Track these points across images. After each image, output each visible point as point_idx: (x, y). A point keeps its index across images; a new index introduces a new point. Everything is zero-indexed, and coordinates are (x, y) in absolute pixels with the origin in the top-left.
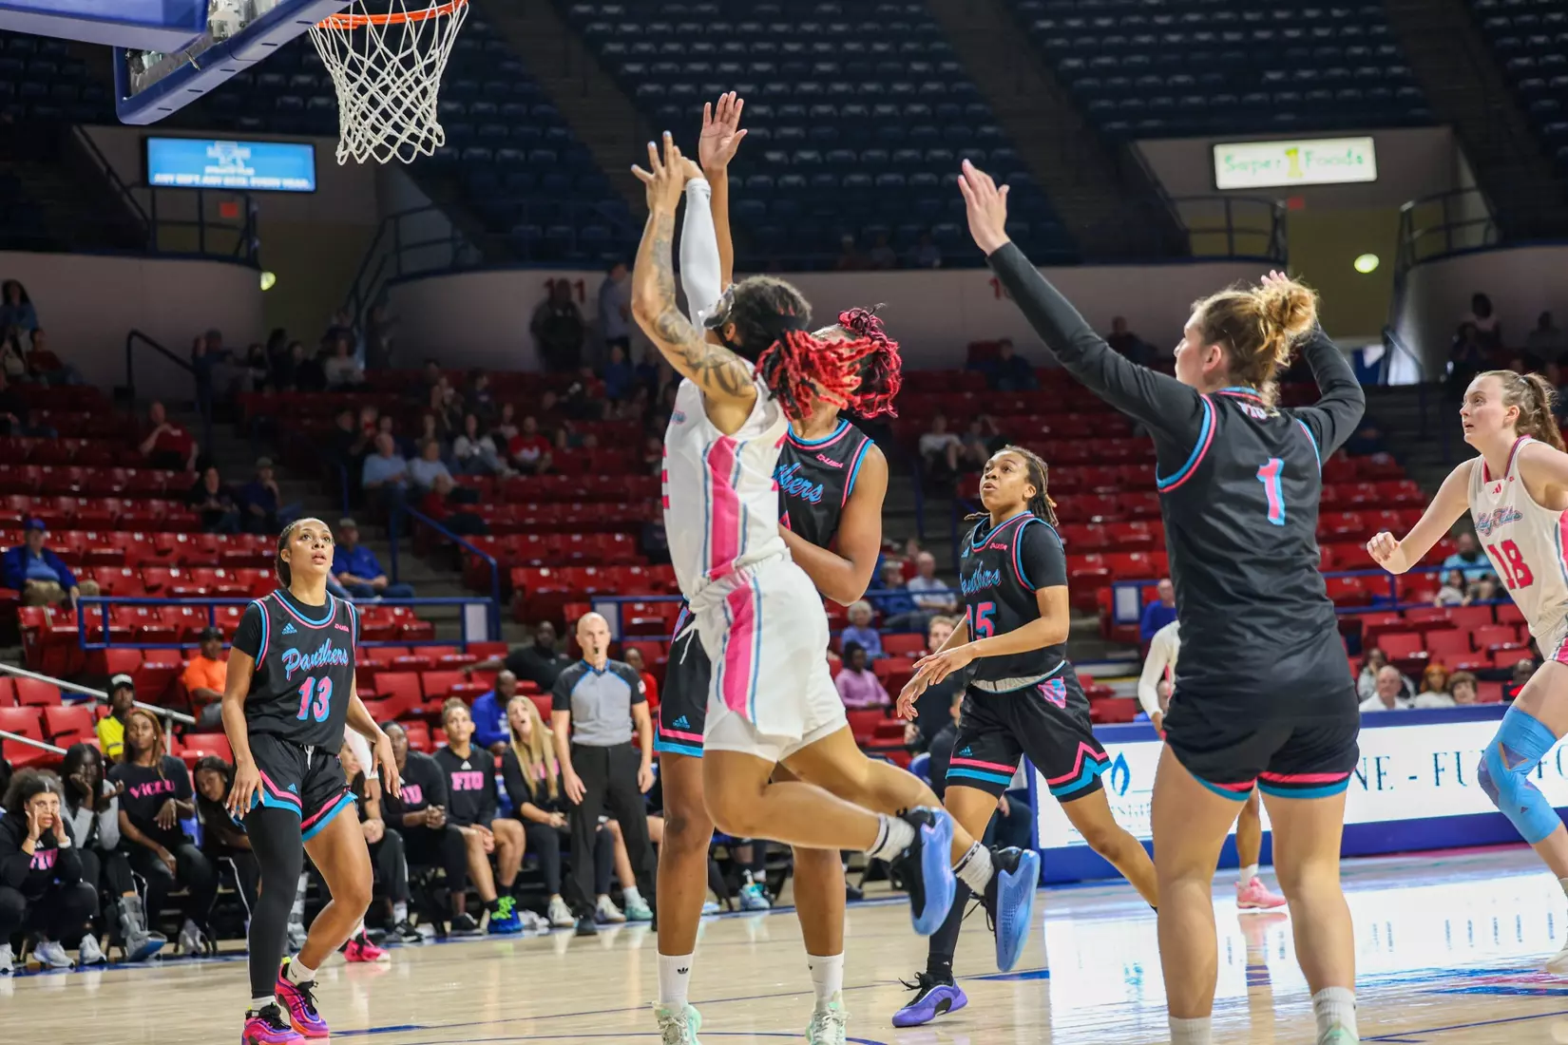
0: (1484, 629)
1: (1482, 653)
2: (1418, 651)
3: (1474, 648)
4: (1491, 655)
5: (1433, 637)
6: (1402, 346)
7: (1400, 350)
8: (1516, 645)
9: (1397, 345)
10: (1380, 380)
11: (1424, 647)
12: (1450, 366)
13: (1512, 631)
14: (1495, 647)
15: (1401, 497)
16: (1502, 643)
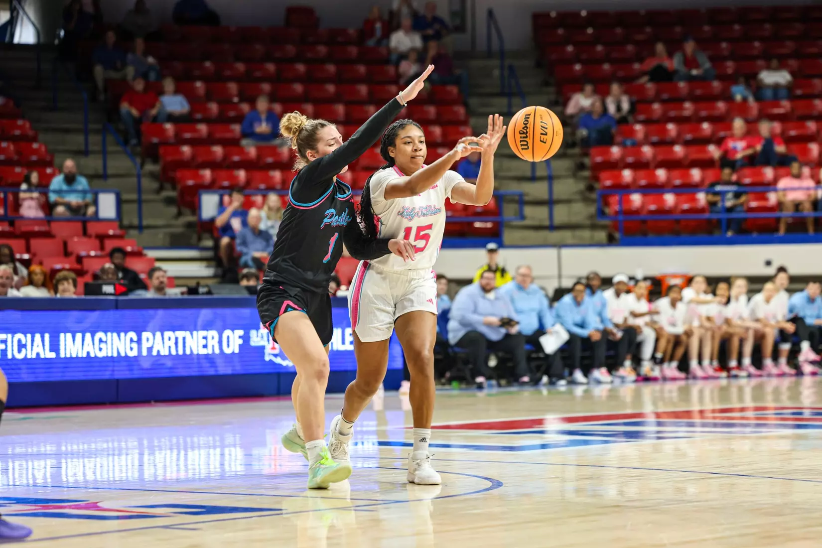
0: (76, 239)
1: (73, 258)
2: (21, 253)
3: (67, 253)
4: (79, 259)
5: (35, 243)
6: (25, 13)
7: (25, 18)
8: (99, 253)
9: (21, 13)
10: (7, 39)
11: (28, 251)
12: (62, 33)
13: (97, 242)
14: (83, 253)
15: (17, 132)
16: (89, 251)
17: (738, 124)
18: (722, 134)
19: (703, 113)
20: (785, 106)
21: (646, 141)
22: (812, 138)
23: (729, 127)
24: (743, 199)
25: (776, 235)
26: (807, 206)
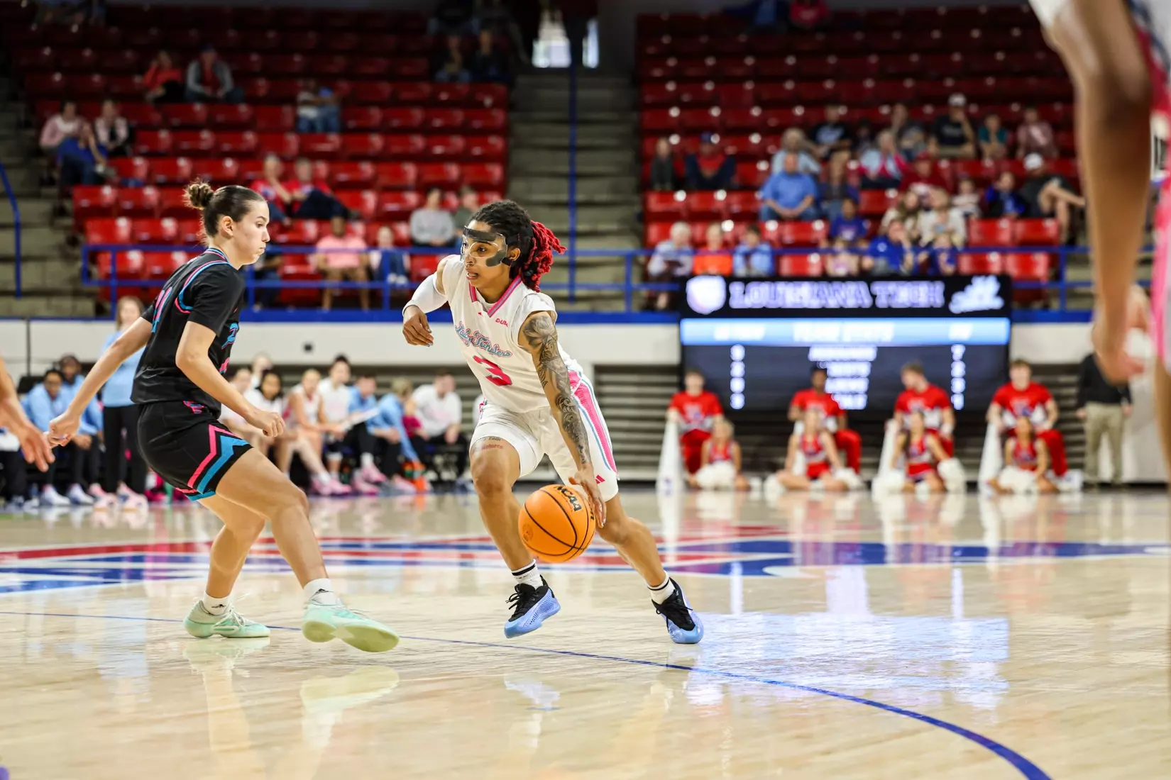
17: (272, 164)
18: (250, 175)
19: (227, 147)
20: (333, 141)
21: (149, 181)
22: (367, 185)
23: (259, 167)
24: (277, 261)
25: (318, 312)
26: (361, 274)
